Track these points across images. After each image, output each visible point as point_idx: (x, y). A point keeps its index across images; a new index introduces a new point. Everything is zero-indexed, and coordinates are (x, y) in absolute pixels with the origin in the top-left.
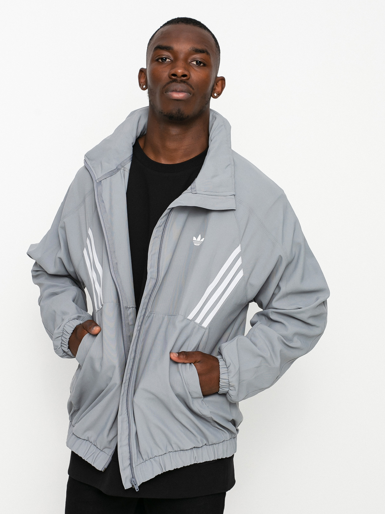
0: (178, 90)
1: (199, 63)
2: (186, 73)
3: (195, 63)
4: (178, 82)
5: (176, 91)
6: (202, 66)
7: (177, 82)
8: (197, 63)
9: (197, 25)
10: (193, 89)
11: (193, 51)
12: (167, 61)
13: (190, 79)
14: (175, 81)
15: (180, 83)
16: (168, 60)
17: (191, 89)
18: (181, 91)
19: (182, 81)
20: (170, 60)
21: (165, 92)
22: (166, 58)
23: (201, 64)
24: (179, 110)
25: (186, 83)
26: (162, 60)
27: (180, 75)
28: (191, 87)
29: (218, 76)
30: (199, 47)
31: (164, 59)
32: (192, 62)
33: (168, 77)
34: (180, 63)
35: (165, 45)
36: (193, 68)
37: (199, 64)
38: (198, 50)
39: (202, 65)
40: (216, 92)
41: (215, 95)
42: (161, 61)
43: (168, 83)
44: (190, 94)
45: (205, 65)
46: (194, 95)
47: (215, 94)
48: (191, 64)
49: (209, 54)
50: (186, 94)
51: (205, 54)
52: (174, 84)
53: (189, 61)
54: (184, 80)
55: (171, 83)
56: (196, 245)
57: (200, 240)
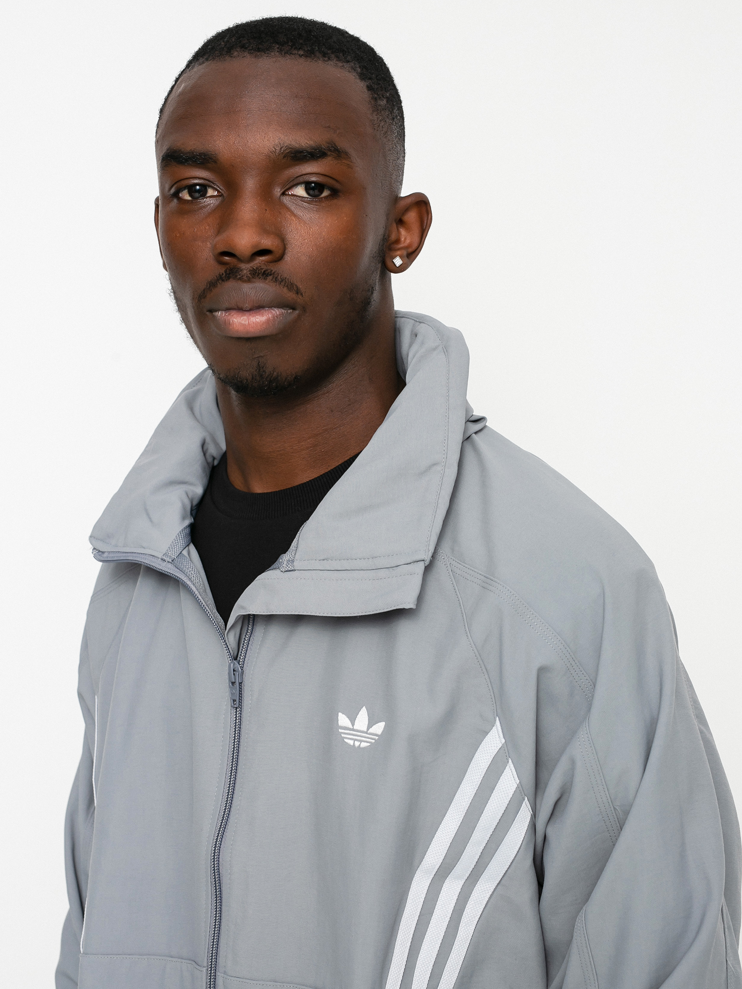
0: (247, 306)
1: (314, 189)
2: (267, 242)
3: (300, 191)
4: (245, 278)
5: (240, 309)
6: (326, 197)
7: (240, 279)
8: (307, 190)
9: (296, 48)
10: (298, 292)
11: (284, 157)
12: (208, 195)
13: (288, 258)
14: (231, 273)
15: (249, 281)
16: (210, 192)
17: (290, 295)
18: (257, 308)
19: (257, 274)
20: (216, 193)
21: (210, 312)
22: (204, 188)
23: (321, 193)
24: (260, 367)
25: (271, 277)
26: (191, 195)
27: (246, 253)
28: (291, 286)
29: (404, 193)
30: (302, 140)
31: (199, 191)
32: (290, 188)
33: (212, 262)
34: (247, 209)
35: (188, 149)
36: (295, 216)
37: (316, 192)
38: (301, 152)
39: (326, 193)
40: (399, 253)
41: (398, 262)
42: (189, 198)
43: (212, 285)
44: (294, 309)
45: (335, 193)
46: (304, 309)
47: (395, 261)
48: (286, 200)
49: (346, 153)
50: (277, 312)
51: (329, 158)
52: (231, 284)
53: (278, 191)
54: (265, 268)
55: (223, 280)
56: (351, 742)
57: (368, 729)
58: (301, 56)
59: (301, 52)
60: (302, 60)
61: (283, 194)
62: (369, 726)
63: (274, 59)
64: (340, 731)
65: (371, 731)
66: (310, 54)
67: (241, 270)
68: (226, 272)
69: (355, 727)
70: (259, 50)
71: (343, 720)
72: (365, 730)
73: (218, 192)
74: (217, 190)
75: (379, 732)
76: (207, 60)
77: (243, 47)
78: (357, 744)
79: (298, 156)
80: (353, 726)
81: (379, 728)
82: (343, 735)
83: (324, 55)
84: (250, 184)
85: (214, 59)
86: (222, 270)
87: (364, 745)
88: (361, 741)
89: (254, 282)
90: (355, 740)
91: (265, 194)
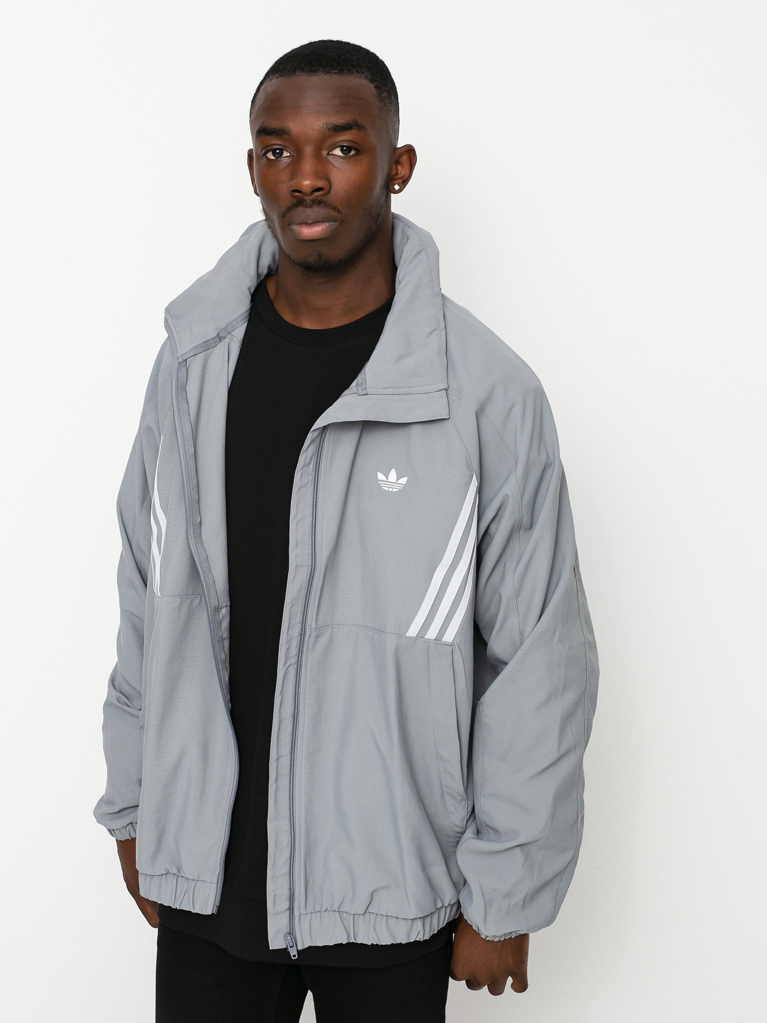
0: (310, 221)
1: (346, 150)
2: (320, 184)
3: (338, 152)
4: (308, 205)
5: (306, 224)
6: (353, 155)
7: (306, 206)
8: (342, 151)
10: (339, 211)
11: (329, 130)
12: (284, 155)
13: (332, 192)
14: (300, 203)
15: (310, 207)
16: (286, 154)
17: (334, 214)
18: (316, 222)
19: (315, 203)
20: (289, 154)
21: (288, 225)
22: (282, 151)
23: (350, 153)
24: (319, 256)
25: (323, 204)
26: (274, 156)
27: (309, 190)
28: (334, 208)
30: (340, 120)
31: (278, 153)
32: (331, 151)
33: (288, 196)
34: (308, 165)
35: (272, 127)
36: (335, 167)
38: (338, 127)
39: (353, 153)
41: (396, 187)
42: (273, 158)
43: (290, 209)
44: (336, 222)
45: (358, 152)
46: (342, 221)
48: (330, 158)
49: (364, 127)
50: (327, 224)
51: (355, 130)
52: (300, 209)
53: (325, 153)
54: (319, 198)
55: (296, 207)
56: (387, 489)
57: (397, 481)
58: (336, 73)
59: (336, 71)
60: (337, 75)
61: (328, 154)
62: (398, 479)
63: (321, 77)
64: (379, 482)
65: (398, 482)
66: (341, 72)
67: (306, 200)
68: (297, 201)
69: (389, 480)
70: (311, 71)
71: (381, 476)
72: (395, 482)
73: (290, 153)
74: (289, 152)
75: (404, 483)
76: (280, 76)
77: (302, 69)
78: (390, 490)
79: (337, 129)
80: (387, 479)
81: (404, 480)
82: (381, 485)
83: (349, 71)
84: (309, 150)
85: (284, 76)
86: (295, 201)
87: (394, 490)
88: (393, 488)
89: (313, 208)
90: (389, 487)
91: (318, 156)
